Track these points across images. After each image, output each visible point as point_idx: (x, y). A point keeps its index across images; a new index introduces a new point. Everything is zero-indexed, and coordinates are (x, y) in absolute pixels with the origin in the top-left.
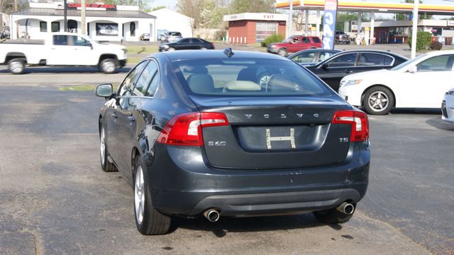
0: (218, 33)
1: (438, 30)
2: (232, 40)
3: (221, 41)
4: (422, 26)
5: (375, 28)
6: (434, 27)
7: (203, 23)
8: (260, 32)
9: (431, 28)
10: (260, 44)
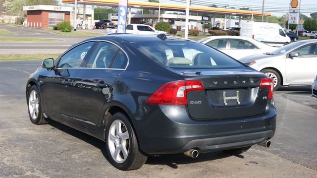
0: (18, 19)
1: (172, 21)
2: (30, 24)
3: (21, 25)
4: (162, 18)
5: (131, 18)
6: (170, 19)
7: (5, 11)
8: (52, 19)
9: (168, 20)
10: (52, 28)
